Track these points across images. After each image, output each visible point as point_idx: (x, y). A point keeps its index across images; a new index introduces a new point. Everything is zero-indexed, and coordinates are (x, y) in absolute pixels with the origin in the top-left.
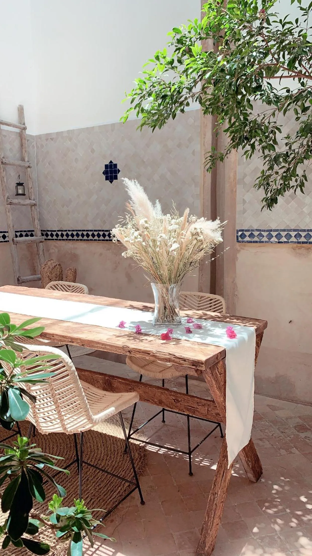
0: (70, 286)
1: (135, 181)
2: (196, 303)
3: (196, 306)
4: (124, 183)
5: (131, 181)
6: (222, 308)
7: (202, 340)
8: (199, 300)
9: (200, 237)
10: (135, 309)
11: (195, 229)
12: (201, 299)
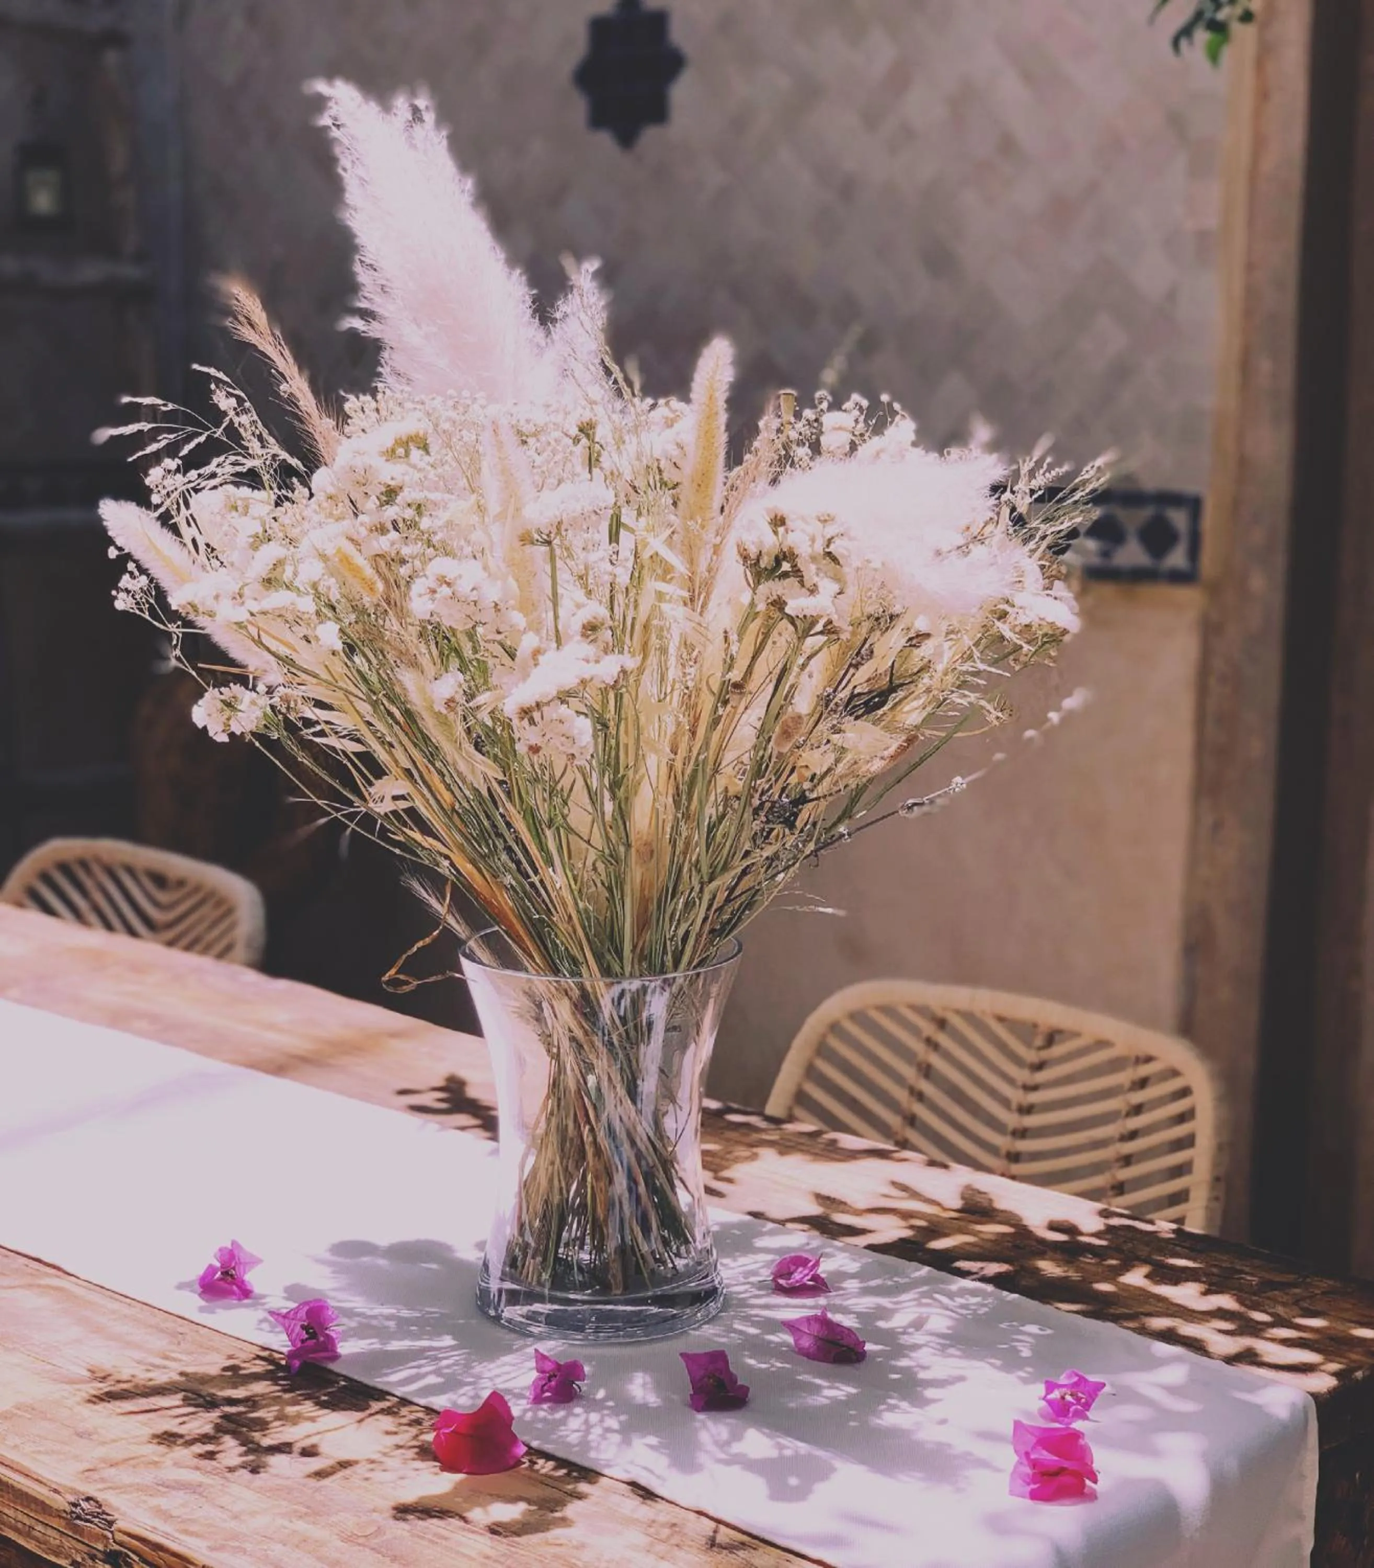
0: (160, 880)
1: (421, 103)
2: (1010, 1081)
3: (1005, 1102)
4: (325, 121)
5: (387, 108)
6: (1188, 1142)
7: (780, 1493)
8: (1031, 1056)
9: (813, 591)
10: (463, 1119)
11: (778, 522)
12: (1045, 1054)
